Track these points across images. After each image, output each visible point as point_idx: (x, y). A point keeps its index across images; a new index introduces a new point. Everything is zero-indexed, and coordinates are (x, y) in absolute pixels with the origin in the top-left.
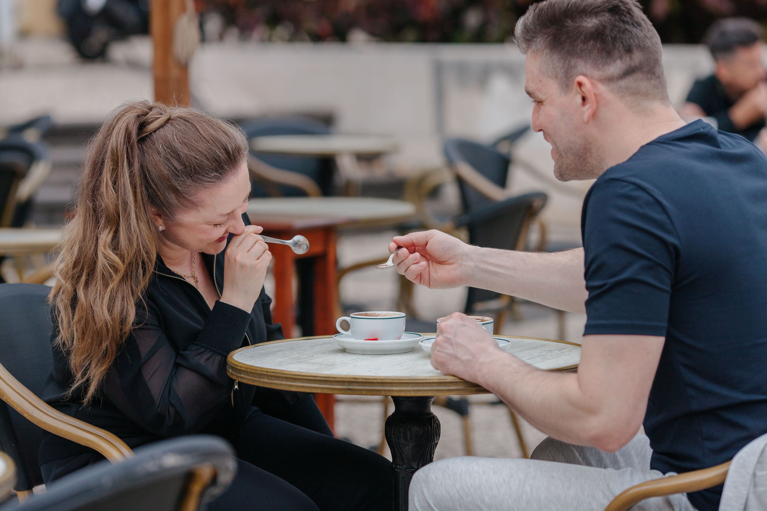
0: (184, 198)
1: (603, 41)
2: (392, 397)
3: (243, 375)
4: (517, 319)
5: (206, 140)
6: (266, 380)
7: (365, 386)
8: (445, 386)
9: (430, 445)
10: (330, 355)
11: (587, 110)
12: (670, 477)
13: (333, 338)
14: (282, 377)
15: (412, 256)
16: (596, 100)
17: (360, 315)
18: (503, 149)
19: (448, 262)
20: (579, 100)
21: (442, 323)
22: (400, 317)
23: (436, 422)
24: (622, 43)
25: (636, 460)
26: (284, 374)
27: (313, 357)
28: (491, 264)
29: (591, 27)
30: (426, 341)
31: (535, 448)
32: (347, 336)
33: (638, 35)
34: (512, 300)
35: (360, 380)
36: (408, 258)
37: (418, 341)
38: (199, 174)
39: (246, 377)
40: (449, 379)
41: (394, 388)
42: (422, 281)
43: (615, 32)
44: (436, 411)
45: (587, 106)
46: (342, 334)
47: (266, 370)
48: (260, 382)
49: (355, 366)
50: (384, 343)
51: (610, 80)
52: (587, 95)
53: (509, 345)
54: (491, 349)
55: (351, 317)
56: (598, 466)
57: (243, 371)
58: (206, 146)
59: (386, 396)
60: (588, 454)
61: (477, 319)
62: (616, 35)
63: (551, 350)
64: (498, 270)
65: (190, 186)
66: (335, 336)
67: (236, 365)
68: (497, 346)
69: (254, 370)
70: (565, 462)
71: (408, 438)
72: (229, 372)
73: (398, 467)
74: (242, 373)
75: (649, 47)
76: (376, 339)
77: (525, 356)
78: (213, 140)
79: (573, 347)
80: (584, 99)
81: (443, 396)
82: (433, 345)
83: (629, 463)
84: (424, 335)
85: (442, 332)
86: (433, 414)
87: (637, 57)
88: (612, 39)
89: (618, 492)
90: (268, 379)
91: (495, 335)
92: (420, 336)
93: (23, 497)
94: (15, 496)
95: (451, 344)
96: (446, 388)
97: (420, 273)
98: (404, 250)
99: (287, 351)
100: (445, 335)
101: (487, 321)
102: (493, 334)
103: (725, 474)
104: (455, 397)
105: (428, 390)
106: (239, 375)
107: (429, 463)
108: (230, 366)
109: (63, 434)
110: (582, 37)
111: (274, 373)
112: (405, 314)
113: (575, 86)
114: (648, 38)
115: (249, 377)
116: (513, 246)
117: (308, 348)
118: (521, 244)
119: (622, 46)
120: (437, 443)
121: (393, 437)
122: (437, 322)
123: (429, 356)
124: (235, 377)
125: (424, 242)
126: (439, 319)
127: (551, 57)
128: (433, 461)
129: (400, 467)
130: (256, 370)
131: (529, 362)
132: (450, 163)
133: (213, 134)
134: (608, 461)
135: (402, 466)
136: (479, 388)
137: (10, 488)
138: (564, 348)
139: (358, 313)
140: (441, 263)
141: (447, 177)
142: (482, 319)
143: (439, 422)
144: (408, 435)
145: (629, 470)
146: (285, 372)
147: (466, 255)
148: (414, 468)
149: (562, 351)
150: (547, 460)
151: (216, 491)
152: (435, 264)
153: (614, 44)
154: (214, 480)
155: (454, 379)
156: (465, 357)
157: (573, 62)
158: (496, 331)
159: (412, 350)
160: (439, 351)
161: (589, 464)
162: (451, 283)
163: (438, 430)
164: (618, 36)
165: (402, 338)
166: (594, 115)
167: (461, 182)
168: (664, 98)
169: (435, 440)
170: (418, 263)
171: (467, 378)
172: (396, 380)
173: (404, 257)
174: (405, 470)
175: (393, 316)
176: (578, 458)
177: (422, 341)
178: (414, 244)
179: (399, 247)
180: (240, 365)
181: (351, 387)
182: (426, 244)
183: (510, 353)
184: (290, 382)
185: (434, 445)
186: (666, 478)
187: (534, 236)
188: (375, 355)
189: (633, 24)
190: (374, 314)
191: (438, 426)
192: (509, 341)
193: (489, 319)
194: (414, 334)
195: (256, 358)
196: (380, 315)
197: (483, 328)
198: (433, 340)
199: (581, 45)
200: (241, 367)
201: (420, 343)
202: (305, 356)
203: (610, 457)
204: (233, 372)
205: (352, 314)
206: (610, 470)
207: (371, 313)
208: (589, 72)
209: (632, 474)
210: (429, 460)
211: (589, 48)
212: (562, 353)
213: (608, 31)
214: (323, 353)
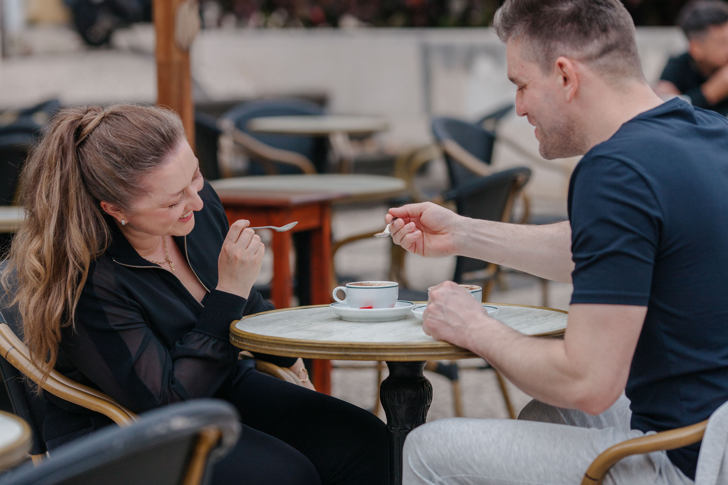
0: (132, 187)
1: (580, 23)
2: (387, 362)
3: (245, 343)
4: (503, 289)
5: (138, 128)
6: (267, 347)
7: (361, 352)
8: (437, 351)
9: (423, 407)
10: (327, 322)
11: (570, 89)
12: (650, 436)
13: (330, 307)
14: (282, 344)
15: (408, 225)
16: (578, 79)
17: (355, 284)
18: (489, 127)
19: (441, 232)
20: (561, 80)
21: (433, 291)
22: (393, 287)
23: (428, 385)
24: (598, 23)
25: (618, 420)
26: (284, 341)
27: (311, 325)
28: (482, 234)
29: (567, 11)
30: (419, 308)
31: (522, 409)
32: (343, 305)
33: (612, 15)
34: (498, 269)
35: (356, 346)
36: (403, 228)
37: (410, 309)
38: (138, 161)
39: (248, 344)
40: (441, 344)
41: (389, 354)
42: (416, 251)
43: (590, 14)
44: (427, 375)
45: (569, 86)
46: (339, 303)
47: (267, 338)
48: (261, 349)
49: (351, 333)
50: (379, 311)
51: (588, 59)
52: (568, 74)
53: (497, 311)
54: (480, 316)
55: (347, 287)
56: (581, 426)
57: (245, 339)
58: (139, 134)
59: (380, 362)
60: (572, 415)
61: (466, 288)
62: (591, 16)
63: (536, 317)
64: (489, 240)
65: (133, 174)
66: (332, 305)
67: (238, 333)
68: (485, 313)
69: (256, 337)
70: (550, 422)
71: (402, 401)
72: (232, 340)
73: (393, 428)
74: (244, 341)
75: (623, 26)
76: (371, 308)
77: (512, 323)
78: (144, 127)
79: (558, 313)
80: (565, 79)
81: (434, 361)
82: (425, 312)
83: (612, 423)
84: (416, 303)
85: (433, 299)
86: (425, 378)
87: (613, 36)
88: (588, 20)
89: (601, 450)
90: (269, 346)
91: (483, 303)
92: (412, 304)
93: (37, 461)
94: (30, 459)
95: (443, 311)
96: (438, 353)
97: (415, 242)
98: (400, 221)
99: (287, 320)
100: (436, 302)
101: (476, 289)
102: (482, 302)
103: (703, 432)
104: (445, 361)
105: (421, 355)
106: (242, 343)
107: (421, 424)
108: (233, 334)
109: (75, 400)
110: (560, 21)
111: (274, 340)
112: (398, 283)
113: (557, 68)
114: (621, 17)
115: (251, 345)
116: (499, 219)
117: (306, 316)
118: (506, 216)
119: (597, 26)
120: (430, 405)
121: (387, 400)
122: (428, 291)
123: (421, 323)
124: (238, 344)
125: (419, 214)
126: (430, 288)
127: (531, 42)
128: (425, 422)
129: (394, 428)
130: (257, 338)
131: (516, 328)
132: (438, 141)
133: (144, 121)
134: (591, 421)
135: (396, 427)
136: (468, 353)
137: (25, 452)
138: (549, 315)
139: (353, 283)
140: (435, 233)
141: (435, 154)
142: (470, 287)
143: (431, 385)
144: (402, 398)
145: (612, 429)
146: (285, 340)
147: (458, 225)
148: (408, 430)
149: (547, 317)
150: (533, 420)
151: (221, 452)
152: (429, 235)
153: (590, 25)
154: (219, 442)
155: (445, 345)
156: (455, 324)
157: (553, 45)
158: (484, 299)
159: (404, 317)
160: (431, 318)
161: (573, 424)
162: (443, 252)
163: (431, 393)
164: (593, 17)
165: (395, 306)
166: (576, 94)
167: (448, 158)
168: (640, 76)
169: (428, 402)
170: (413, 232)
171: (457, 343)
172: (391, 346)
173: (400, 226)
174: (400, 431)
175: (387, 285)
176: (563, 419)
177: (415, 309)
178: (410, 215)
179: (395, 218)
180: (242, 333)
181: (348, 353)
182: (421, 215)
183: (498, 320)
184: (290, 348)
185: (426, 407)
186: (647, 437)
187: (518, 210)
188: (370, 323)
189: (607, 6)
190: (369, 283)
191: (431, 389)
192: (497, 308)
193: (478, 288)
194: (406, 303)
195: (257, 326)
196: (375, 285)
197: (473, 297)
198: (425, 308)
199: (559, 28)
200: (243, 335)
201: (412, 311)
202: (304, 324)
203: (593, 418)
204: (235, 340)
205: (348, 284)
206: (594, 430)
207: (366, 283)
208: (568, 53)
209: (614, 433)
210: (422, 420)
211: (567, 30)
212: (547, 319)
213: (583, 13)
214: (321, 321)
